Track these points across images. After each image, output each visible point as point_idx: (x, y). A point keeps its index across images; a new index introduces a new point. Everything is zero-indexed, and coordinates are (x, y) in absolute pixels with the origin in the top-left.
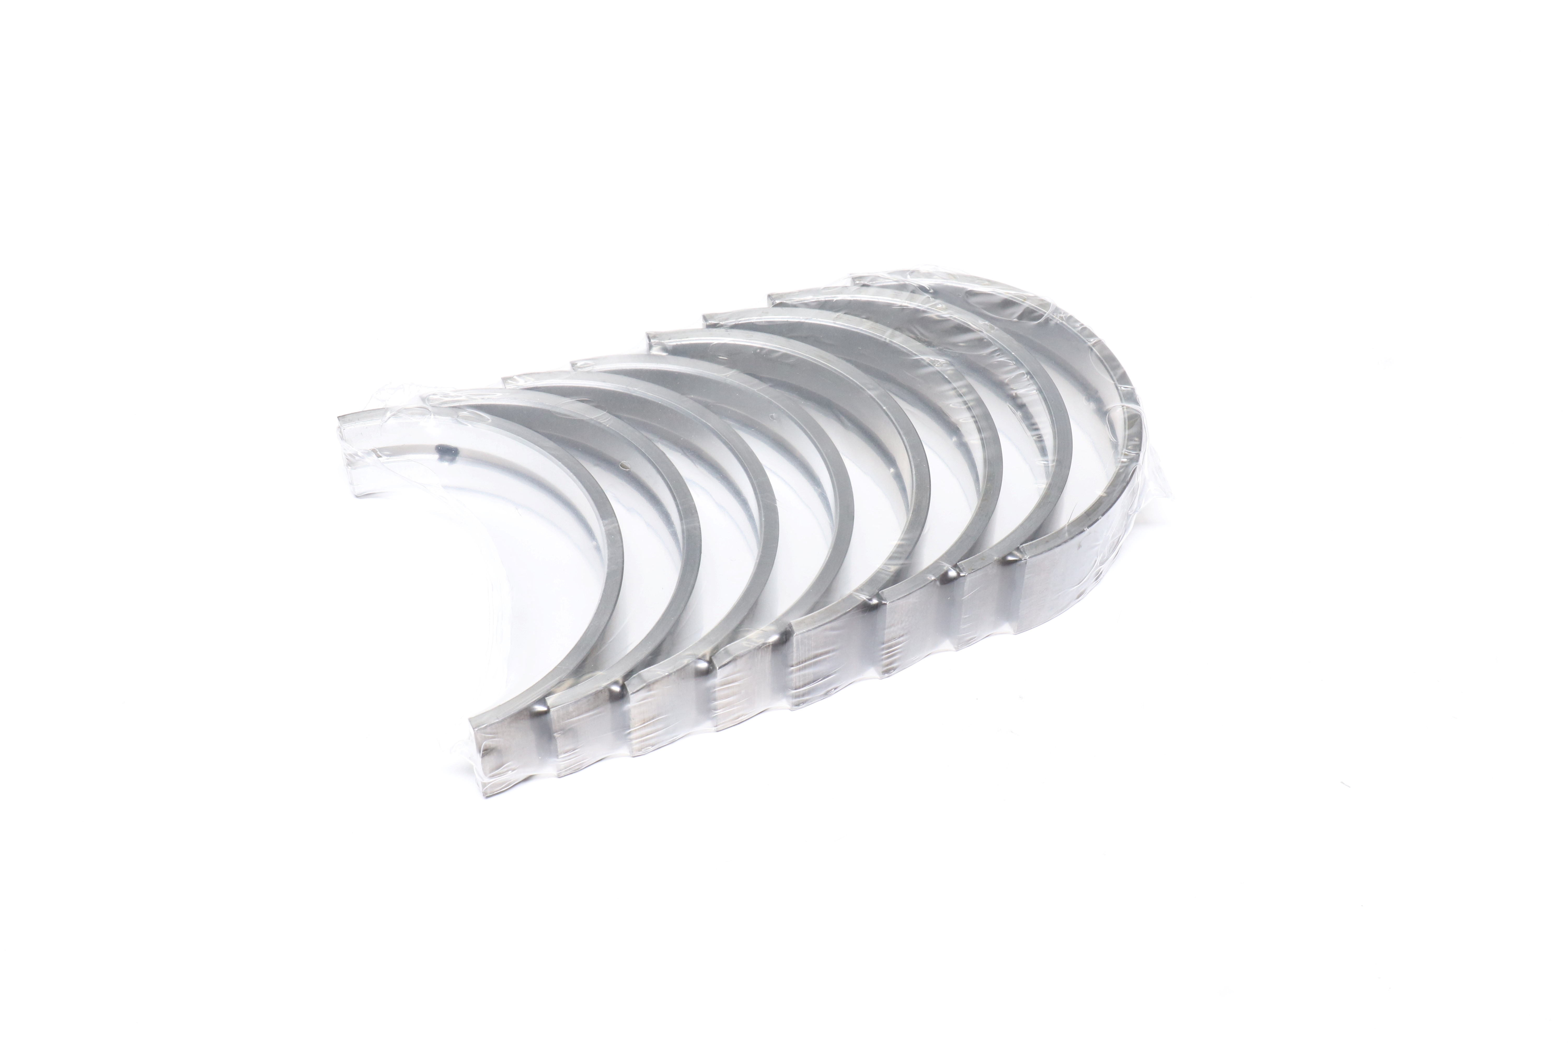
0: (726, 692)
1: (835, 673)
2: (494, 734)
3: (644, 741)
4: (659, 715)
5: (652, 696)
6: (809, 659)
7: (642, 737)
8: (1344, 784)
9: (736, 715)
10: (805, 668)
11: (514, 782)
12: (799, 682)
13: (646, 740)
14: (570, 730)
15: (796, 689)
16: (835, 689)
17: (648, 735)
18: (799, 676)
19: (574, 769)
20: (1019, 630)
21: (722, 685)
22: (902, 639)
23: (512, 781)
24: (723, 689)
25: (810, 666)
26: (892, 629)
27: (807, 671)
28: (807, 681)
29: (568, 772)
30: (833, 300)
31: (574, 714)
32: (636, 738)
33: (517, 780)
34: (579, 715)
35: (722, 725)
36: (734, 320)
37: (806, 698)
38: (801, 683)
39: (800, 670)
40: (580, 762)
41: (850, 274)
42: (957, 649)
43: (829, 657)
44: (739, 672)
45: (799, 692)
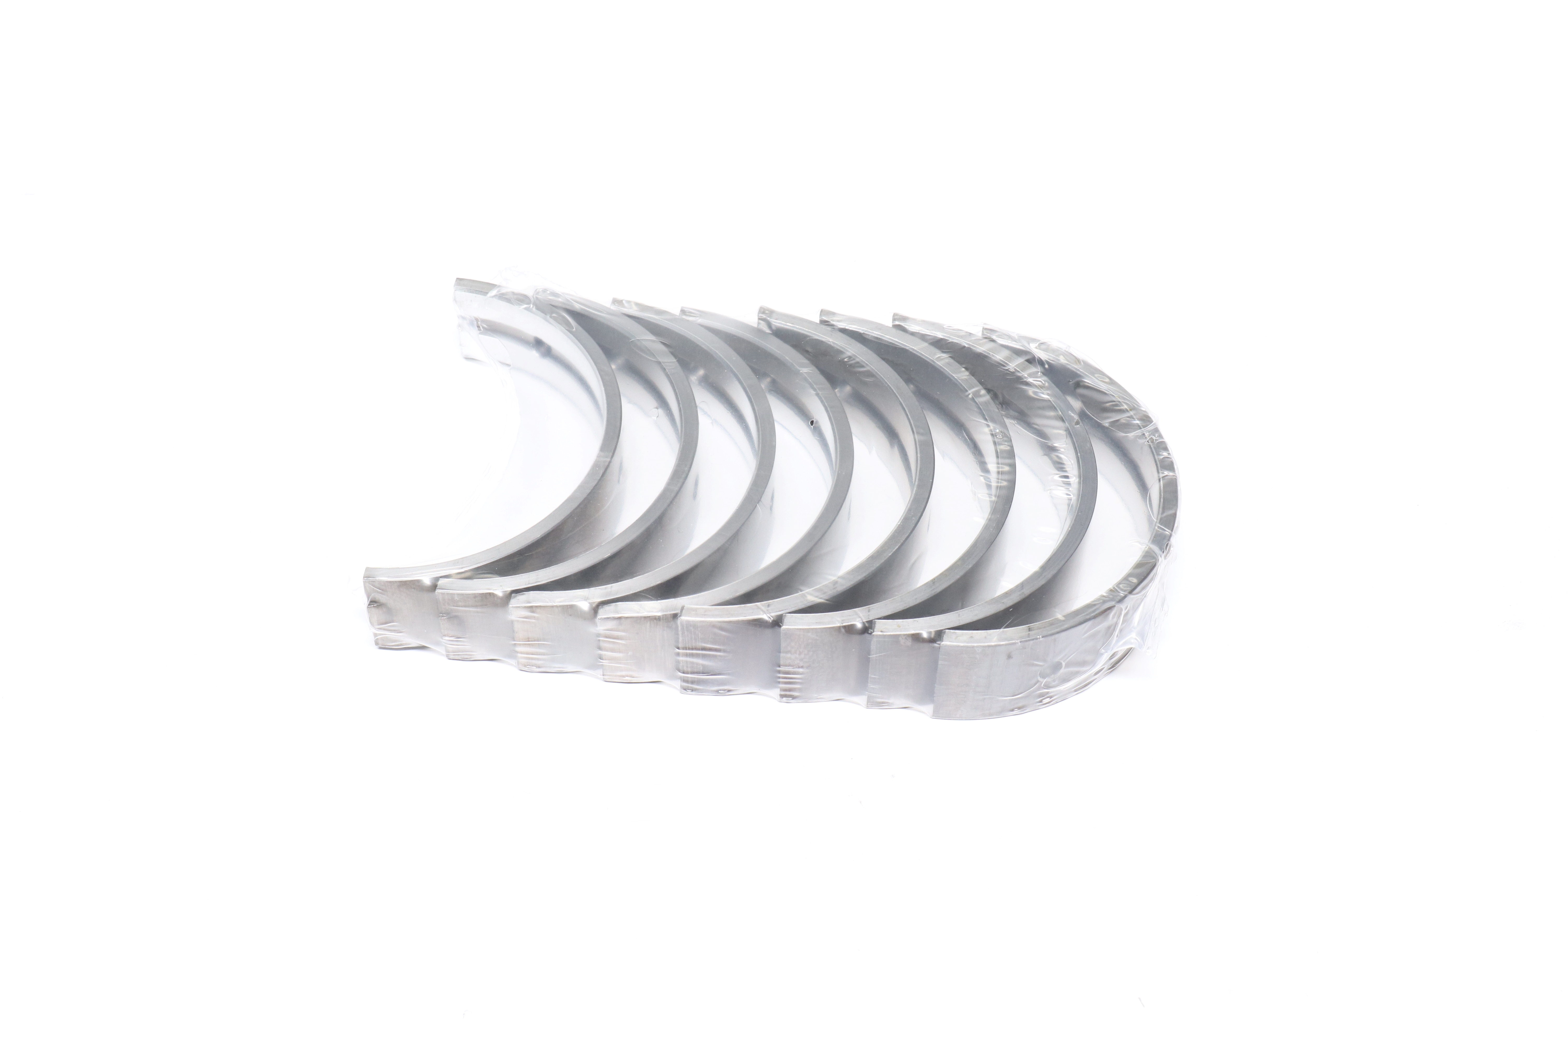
0: (611, 646)
1: (729, 674)
2: (383, 590)
3: (529, 658)
4: (544, 640)
5: (534, 618)
6: (696, 649)
7: (527, 653)
8: (1141, 1000)
9: (623, 673)
10: (692, 655)
11: (406, 644)
12: (687, 667)
13: (532, 659)
14: (456, 617)
15: (683, 673)
16: (729, 691)
17: (533, 654)
18: (687, 662)
19: (463, 657)
20: (937, 715)
21: (606, 637)
22: (801, 670)
23: (404, 642)
24: (608, 641)
25: (697, 656)
26: (789, 655)
27: (695, 660)
28: (695, 670)
29: (456, 657)
30: (948, 340)
31: (460, 604)
32: (521, 653)
33: (409, 644)
34: (465, 606)
35: (609, 677)
36: (845, 324)
37: (695, 686)
38: (689, 670)
39: (687, 655)
40: (469, 652)
41: (985, 324)
42: (868, 707)
43: (720, 656)
44: (623, 631)
45: (688, 677)
